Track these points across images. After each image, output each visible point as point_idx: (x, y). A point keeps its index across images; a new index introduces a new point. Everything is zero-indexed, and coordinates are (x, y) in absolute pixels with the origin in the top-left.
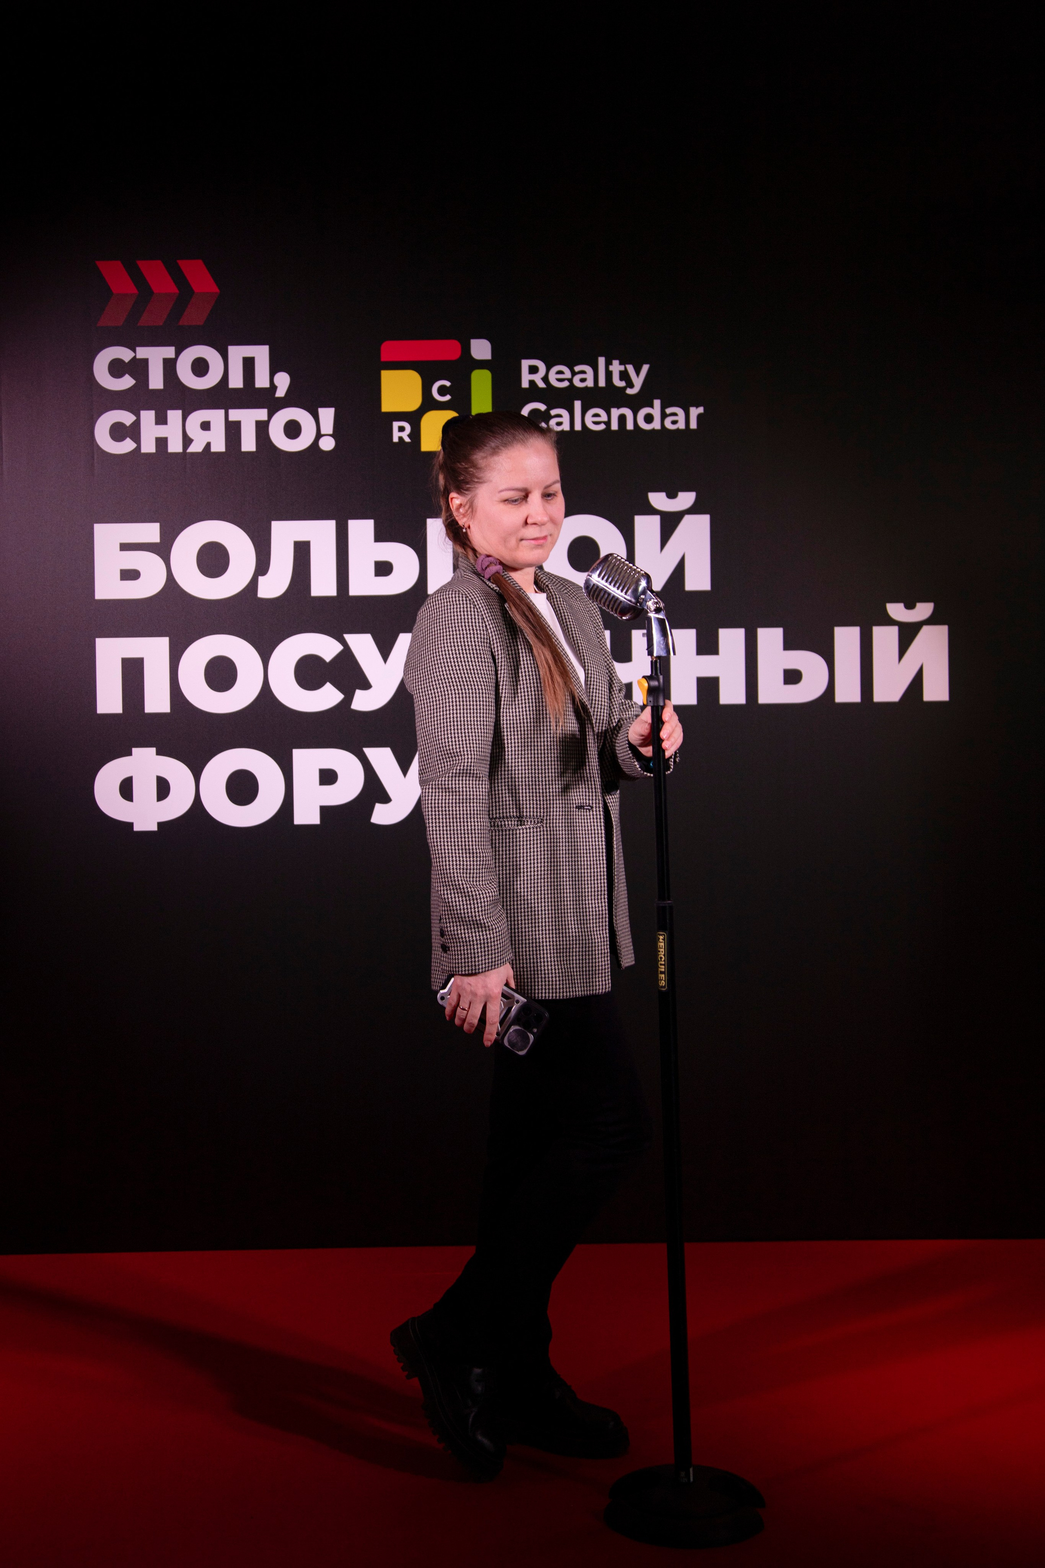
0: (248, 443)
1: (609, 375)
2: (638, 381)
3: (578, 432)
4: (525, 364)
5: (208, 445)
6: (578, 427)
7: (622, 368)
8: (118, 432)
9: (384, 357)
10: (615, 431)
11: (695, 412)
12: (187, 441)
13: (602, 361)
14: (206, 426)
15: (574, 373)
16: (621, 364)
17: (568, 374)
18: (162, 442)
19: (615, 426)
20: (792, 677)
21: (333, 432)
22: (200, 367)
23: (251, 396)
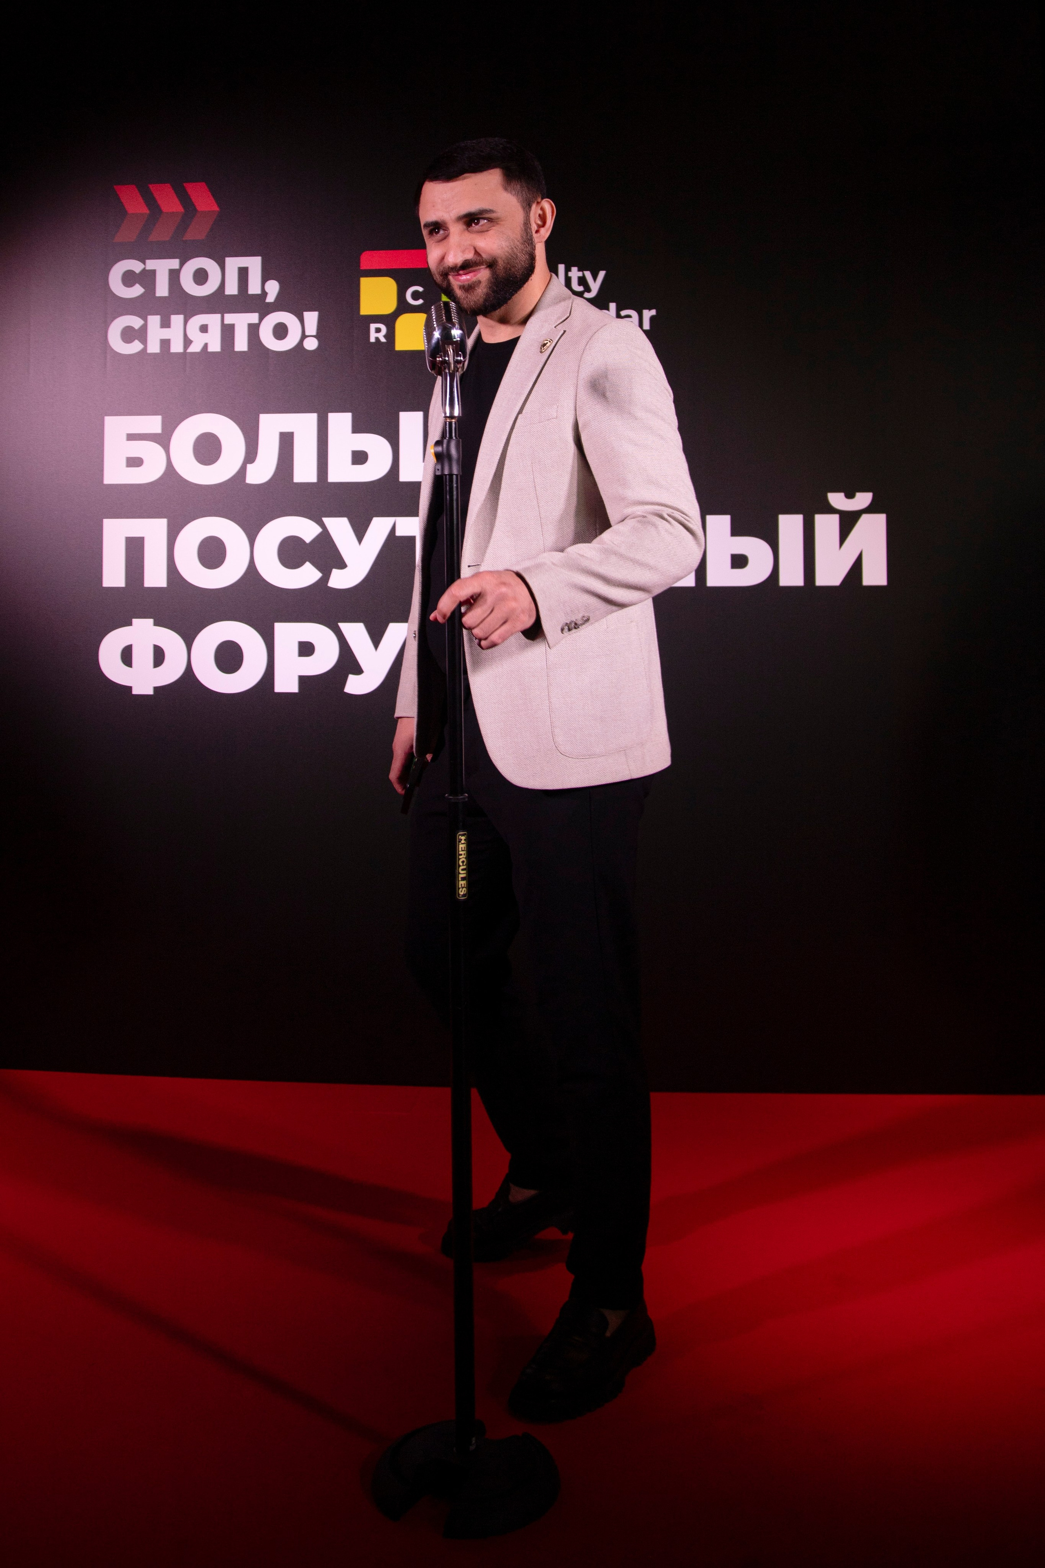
0: (241, 344)
2: (595, 286)
5: (206, 345)
7: (580, 274)
8: (128, 335)
9: (363, 267)
11: (647, 314)
12: (187, 342)
13: (562, 268)
14: (204, 329)
16: (579, 270)
18: (165, 344)
20: (738, 561)
21: (318, 333)
22: (201, 277)
23: (244, 302)
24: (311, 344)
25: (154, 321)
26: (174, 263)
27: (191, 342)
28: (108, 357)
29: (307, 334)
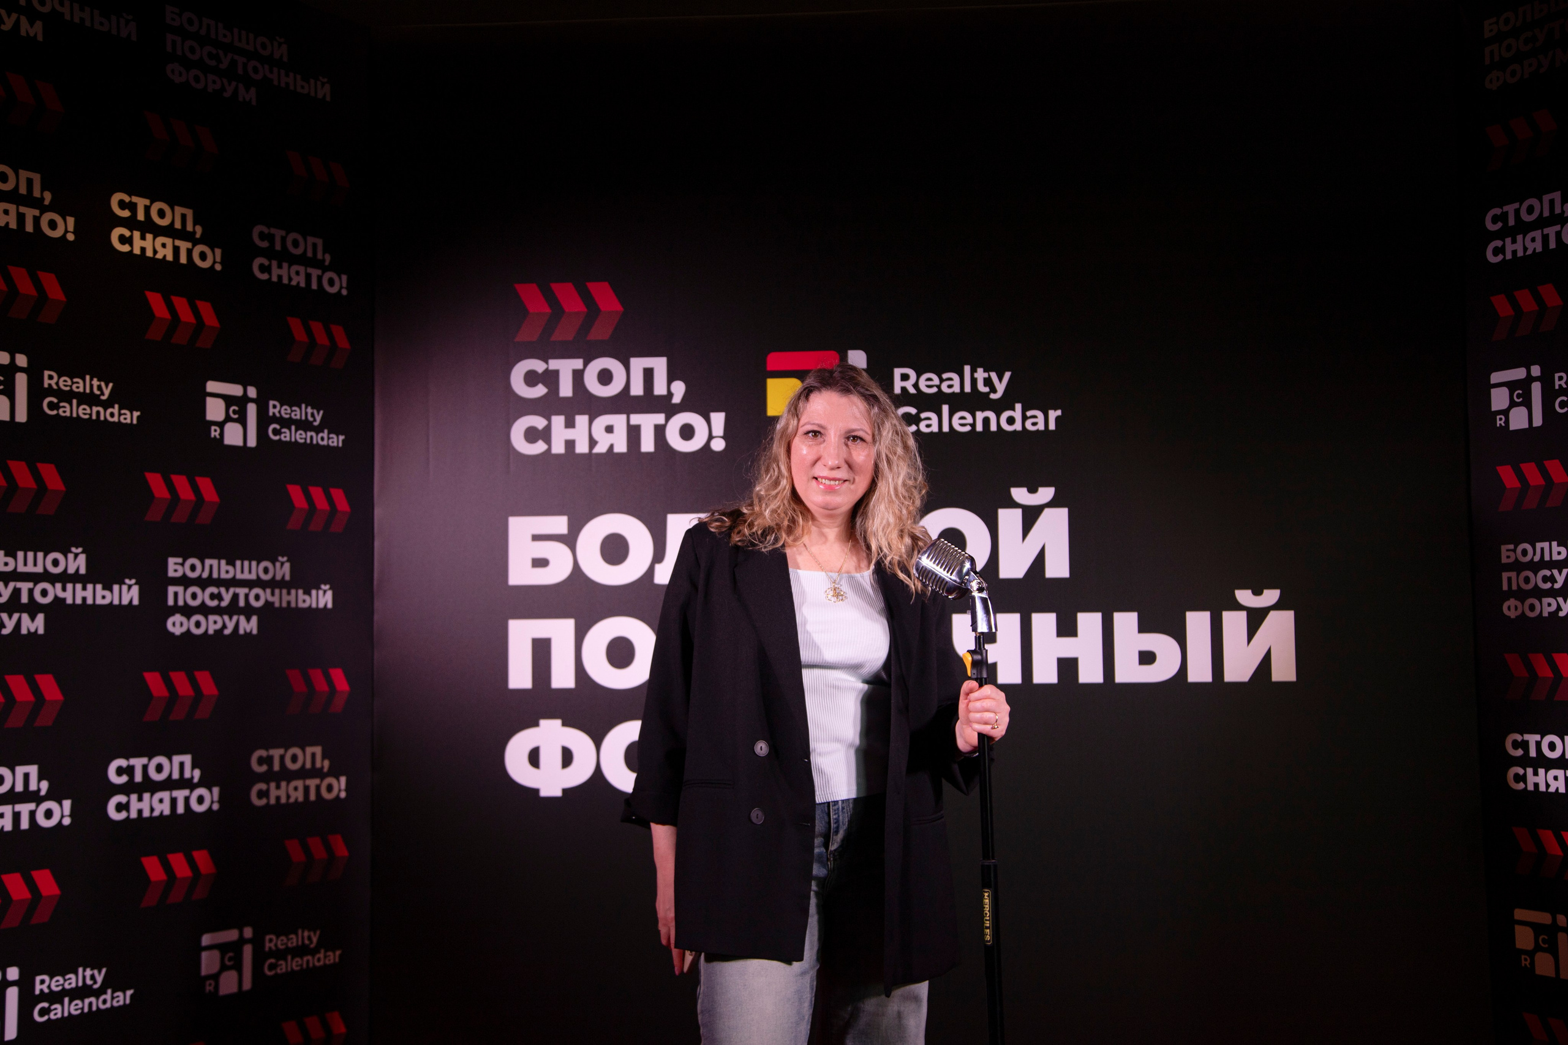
0: (648, 445)
1: (974, 381)
2: (1001, 388)
3: (946, 433)
4: (898, 372)
5: (612, 446)
6: (946, 429)
7: (986, 375)
8: (532, 435)
9: (769, 368)
10: (979, 432)
11: (1053, 414)
12: (593, 443)
13: (967, 369)
14: (609, 429)
15: (942, 380)
16: (984, 371)
17: (936, 381)
18: (570, 444)
19: (979, 428)
20: (1147, 658)
21: (725, 433)
22: (605, 377)
23: (650, 403)
24: (718, 445)
25: (558, 421)
26: (578, 363)
27: (596, 443)
28: (510, 456)
29: (714, 434)
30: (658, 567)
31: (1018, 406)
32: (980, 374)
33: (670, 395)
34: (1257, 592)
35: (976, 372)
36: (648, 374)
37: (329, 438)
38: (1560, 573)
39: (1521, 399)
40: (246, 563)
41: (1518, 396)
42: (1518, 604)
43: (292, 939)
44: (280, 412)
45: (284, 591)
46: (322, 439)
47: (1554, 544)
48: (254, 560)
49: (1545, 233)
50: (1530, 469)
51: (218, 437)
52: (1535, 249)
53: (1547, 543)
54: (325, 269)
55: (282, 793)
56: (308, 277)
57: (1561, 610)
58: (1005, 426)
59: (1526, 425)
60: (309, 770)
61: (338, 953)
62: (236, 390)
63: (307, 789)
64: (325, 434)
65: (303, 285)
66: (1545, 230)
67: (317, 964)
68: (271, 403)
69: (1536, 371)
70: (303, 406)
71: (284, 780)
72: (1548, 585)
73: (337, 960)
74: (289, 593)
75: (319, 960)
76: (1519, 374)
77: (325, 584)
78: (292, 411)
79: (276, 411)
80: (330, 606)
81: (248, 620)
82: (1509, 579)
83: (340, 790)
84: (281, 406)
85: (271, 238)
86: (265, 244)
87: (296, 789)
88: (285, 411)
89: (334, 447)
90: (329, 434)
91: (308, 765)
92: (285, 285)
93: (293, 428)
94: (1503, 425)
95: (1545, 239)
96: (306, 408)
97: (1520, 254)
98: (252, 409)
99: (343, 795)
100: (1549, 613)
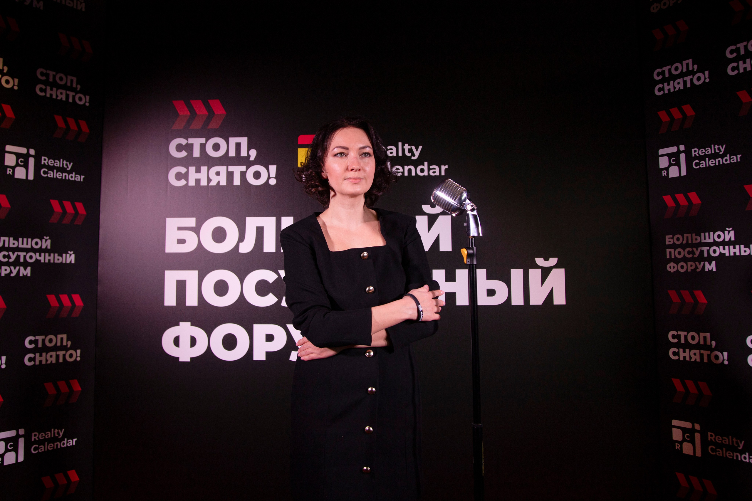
0: (237, 182)
1: (403, 150)
2: (417, 154)
5: (219, 182)
7: (410, 147)
8: (179, 176)
9: (299, 143)
10: (406, 176)
11: (444, 168)
12: (209, 180)
13: (400, 144)
14: (218, 174)
18: (198, 181)
19: (406, 174)
20: (491, 293)
21: (276, 176)
22: (216, 147)
23: (239, 160)
24: (273, 182)
25: (192, 169)
26: (203, 140)
27: (211, 180)
28: (168, 187)
29: (271, 176)
30: (241, 244)
31: (426, 163)
32: (407, 147)
33: (249, 156)
34: (546, 259)
35: (405, 146)
36: (238, 145)
37: (75, 177)
38: (697, 250)
39: (675, 162)
40: (25, 240)
41: (673, 161)
42: (675, 265)
43: (48, 434)
44: (48, 163)
45: (47, 254)
46: (72, 177)
47: (694, 235)
48: (30, 238)
49: (684, 80)
50: (680, 197)
51: (11, 174)
52: (679, 88)
53: (690, 235)
54: (77, 92)
55: (43, 359)
56: (67, 96)
57: (698, 268)
58: (420, 174)
59: (678, 175)
60: (59, 346)
61: (75, 440)
62: (23, 150)
63: (58, 357)
64: (73, 175)
65: (64, 99)
66: (684, 78)
67: (62, 446)
68: (43, 158)
69: (682, 148)
70: (61, 160)
71: (44, 352)
72: (691, 256)
73: (74, 444)
74: (50, 255)
75: (64, 444)
76: (674, 149)
77: (71, 251)
78: (55, 162)
79: (46, 162)
80: (73, 262)
81: (25, 269)
82: (670, 253)
83: (77, 357)
84: (49, 160)
85: (47, 75)
86: (44, 78)
87: (51, 356)
88: (51, 162)
89: (78, 181)
90: (75, 174)
91: (59, 344)
92: (54, 99)
93: (55, 171)
94: (666, 175)
95: (685, 82)
96: (63, 161)
97: (672, 90)
98: (32, 161)
99: (78, 359)
100: (691, 270)
